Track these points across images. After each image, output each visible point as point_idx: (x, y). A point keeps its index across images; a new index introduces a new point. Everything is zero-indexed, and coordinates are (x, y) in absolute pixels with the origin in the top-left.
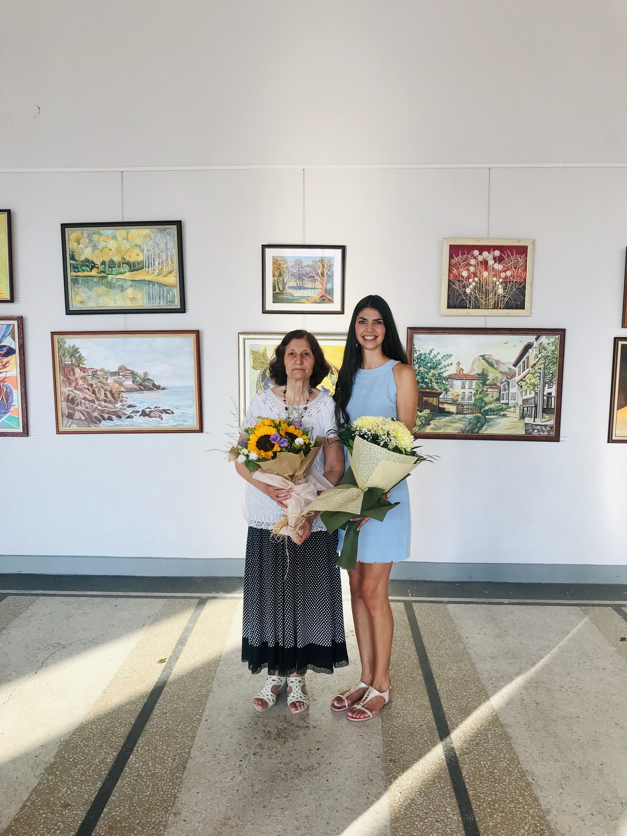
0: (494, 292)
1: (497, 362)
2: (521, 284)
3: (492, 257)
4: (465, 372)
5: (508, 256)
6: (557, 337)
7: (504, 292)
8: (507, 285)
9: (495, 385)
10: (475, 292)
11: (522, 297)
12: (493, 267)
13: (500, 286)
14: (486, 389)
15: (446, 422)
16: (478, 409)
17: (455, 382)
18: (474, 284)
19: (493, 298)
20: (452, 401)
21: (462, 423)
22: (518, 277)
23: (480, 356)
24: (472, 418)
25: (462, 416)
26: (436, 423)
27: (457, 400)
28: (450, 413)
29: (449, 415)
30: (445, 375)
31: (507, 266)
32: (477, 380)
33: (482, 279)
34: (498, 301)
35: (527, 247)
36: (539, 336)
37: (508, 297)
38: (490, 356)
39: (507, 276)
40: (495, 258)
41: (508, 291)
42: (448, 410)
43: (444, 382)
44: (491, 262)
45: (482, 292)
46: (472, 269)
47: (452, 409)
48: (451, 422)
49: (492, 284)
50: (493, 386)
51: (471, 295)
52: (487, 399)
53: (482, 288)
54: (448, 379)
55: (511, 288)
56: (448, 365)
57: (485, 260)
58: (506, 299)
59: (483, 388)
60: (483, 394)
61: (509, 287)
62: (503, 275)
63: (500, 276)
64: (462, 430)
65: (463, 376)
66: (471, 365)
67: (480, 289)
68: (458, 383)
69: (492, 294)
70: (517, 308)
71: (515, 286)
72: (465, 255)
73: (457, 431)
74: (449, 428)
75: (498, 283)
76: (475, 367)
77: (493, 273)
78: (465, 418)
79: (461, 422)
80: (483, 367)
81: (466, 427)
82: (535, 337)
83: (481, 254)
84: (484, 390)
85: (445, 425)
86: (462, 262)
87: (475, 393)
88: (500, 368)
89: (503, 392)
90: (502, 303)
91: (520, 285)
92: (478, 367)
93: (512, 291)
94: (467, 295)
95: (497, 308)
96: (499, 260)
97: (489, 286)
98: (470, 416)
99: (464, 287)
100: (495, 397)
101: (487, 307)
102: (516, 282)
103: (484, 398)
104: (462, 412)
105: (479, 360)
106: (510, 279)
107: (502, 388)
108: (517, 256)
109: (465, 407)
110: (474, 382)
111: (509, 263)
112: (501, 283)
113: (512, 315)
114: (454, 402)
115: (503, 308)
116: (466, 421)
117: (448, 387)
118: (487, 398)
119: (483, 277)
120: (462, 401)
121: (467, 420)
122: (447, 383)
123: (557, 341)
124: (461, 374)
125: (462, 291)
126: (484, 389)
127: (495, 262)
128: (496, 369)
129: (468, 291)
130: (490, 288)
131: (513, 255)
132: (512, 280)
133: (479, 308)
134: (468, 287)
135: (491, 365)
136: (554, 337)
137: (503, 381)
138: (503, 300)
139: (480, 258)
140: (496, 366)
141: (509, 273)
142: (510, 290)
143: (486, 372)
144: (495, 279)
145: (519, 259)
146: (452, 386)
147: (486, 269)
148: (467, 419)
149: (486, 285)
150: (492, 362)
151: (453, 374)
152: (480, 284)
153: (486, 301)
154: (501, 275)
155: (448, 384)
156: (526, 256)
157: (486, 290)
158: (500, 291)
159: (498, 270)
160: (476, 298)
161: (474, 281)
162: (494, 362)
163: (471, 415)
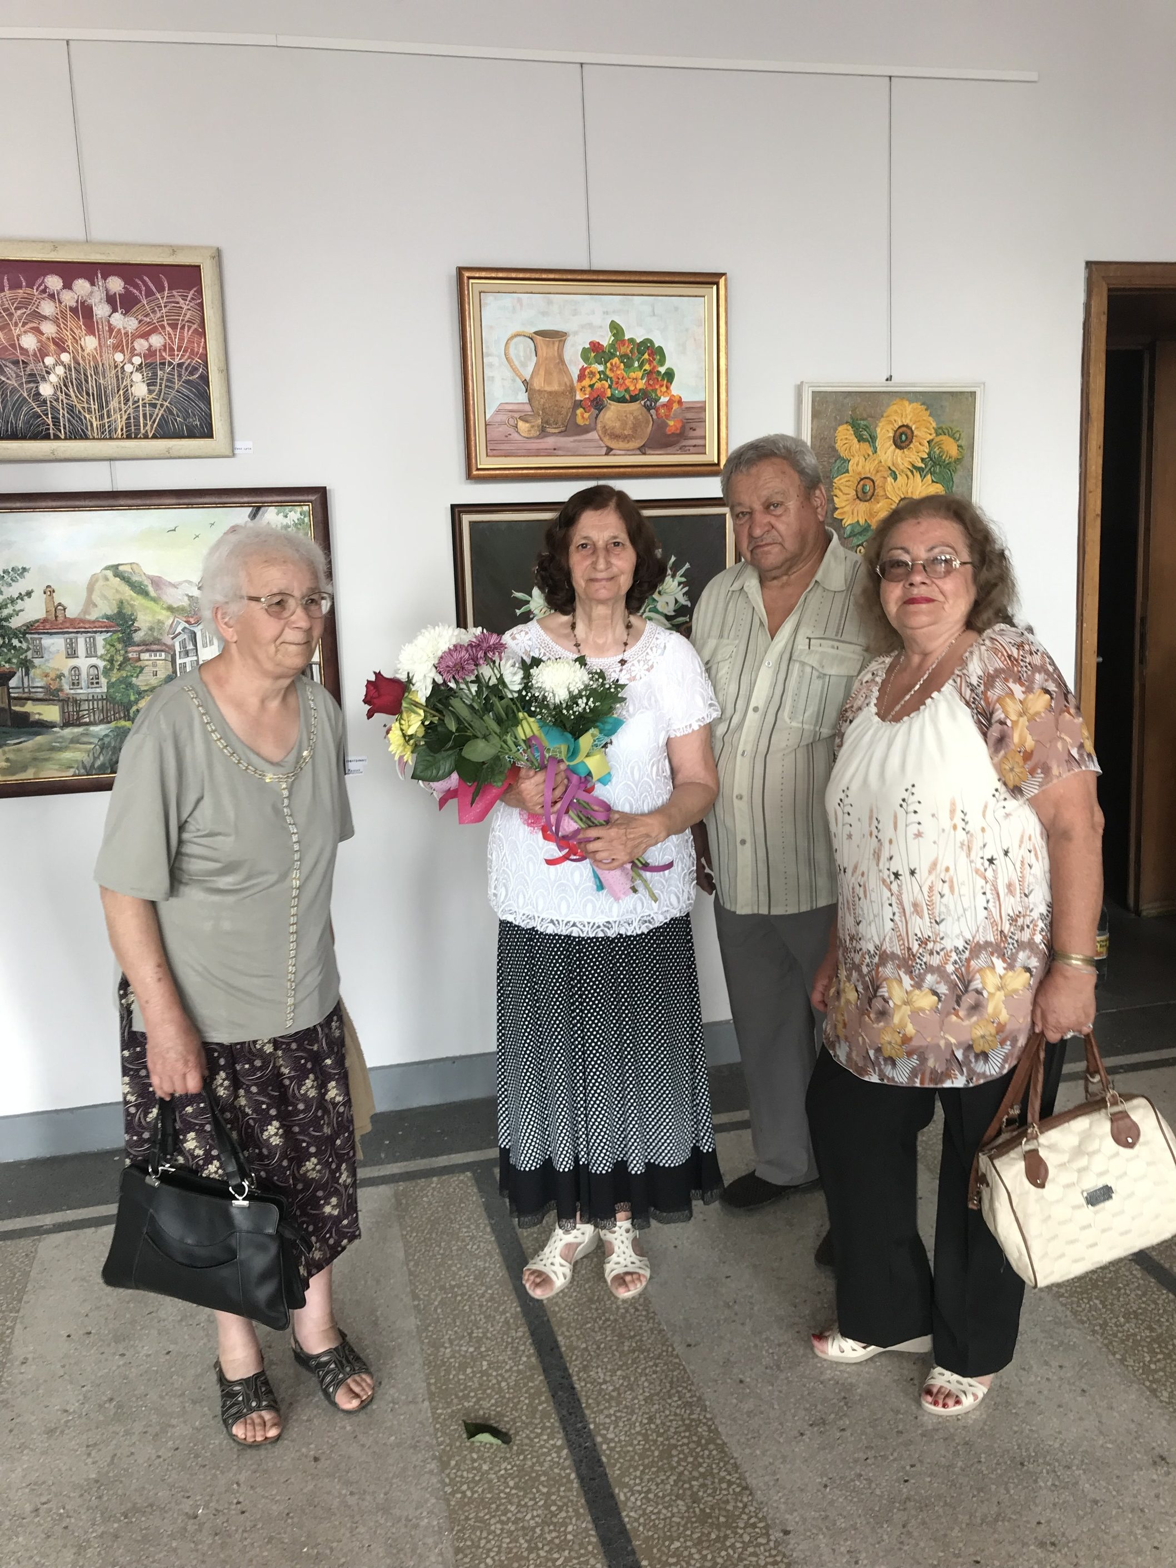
0: (121, 392)
1: (156, 582)
2: (195, 369)
3: (104, 296)
4: (72, 612)
5: (149, 293)
6: (305, 508)
7: (150, 392)
8: (155, 374)
9: (157, 641)
10: (66, 394)
11: (202, 406)
12: (110, 325)
13: (137, 377)
14: (135, 655)
15: (40, 749)
16: (121, 708)
17: (47, 641)
18: (60, 370)
19: (120, 410)
20: (46, 693)
21: (80, 750)
22: (185, 351)
23: (107, 568)
24: (107, 732)
25: (80, 730)
26: (11, 756)
27: (61, 690)
28: (43, 726)
29: (44, 730)
30: (15, 623)
31: (148, 320)
32: (107, 632)
33: (83, 357)
34: (137, 419)
35: (199, 267)
36: (259, 508)
37: (162, 405)
38: (134, 566)
39: (153, 349)
40: (111, 299)
41: (160, 391)
42: (37, 717)
43: (15, 642)
44: (101, 310)
45: (88, 394)
46: (49, 329)
47: (51, 713)
48: (53, 749)
49: (114, 372)
50: (152, 644)
51: (57, 400)
52: (141, 682)
53: (87, 381)
54: (25, 633)
55: (168, 380)
56: (21, 597)
57: (83, 303)
58: (159, 412)
59: (126, 652)
60: (129, 668)
61: (162, 379)
62: (141, 345)
63: (133, 349)
64: (85, 767)
65: (68, 625)
66: (85, 594)
67: (79, 386)
68: (54, 644)
69: (116, 399)
70: (192, 434)
71: (180, 376)
72: (21, 287)
73: (71, 772)
74: (49, 765)
75: (129, 368)
76: (96, 598)
77: (110, 342)
78: (87, 734)
79: (78, 745)
80: (118, 597)
81: (95, 758)
82: (248, 510)
83: (68, 286)
84: (129, 659)
85: (35, 759)
86: (17, 309)
87: (105, 667)
88: (164, 598)
89: (182, 661)
90: (149, 423)
91: (191, 373)
92: (105, 598)
93: (173, 388)
94: (45, 402)
95: (136, 438)
96: (124, 303)
97: (104, 377)
98: (100, 730)
99: (33, 378)
100: (162, 675)
101: (107, 434)
102: (180, 365)
103: (134, 679)
104: (78, 718)
105: (107, 579)
106: (161, 355)
107: (178, 649)
108: (175, 293)
109: (85, 706)
110: (100, 639)
111: (154, 312)
112: (139, 368)
113: (182, 453)
114: (51, 696)
115: (154, 437)
116: (91, 743)
117: (29, 654)
118: (141, 677)
119: (83, 350)
120: (72, 691)
121: (96, 741)
122: (24, 646)
123: (306, 520)
124: (61, 619)
125: (29, 391)
126: (130, 655)
127: (115, 310)
128: (154, 600)
129: (46, 390)
130: (109, 381)
131: (161, 290)
132: (168, 358)
133: (84, 437)
134: (43, 379)
135: (140, 589)
136: (298, 509)
137: (179, 629)
138: (151, 416)
139: (69, 298)
140: (152, 593)
141: (156, 341)
142: (166, 386)
143: (128, 611)
144: (119, 357)
145: (182, 301)
146: (39, 652)
147: (91, 329)
148: (94, 736)
149: (96, 373)
150: (141, 583)
151: (37, 621)
152: (77, 371)
153: (102, 417)
154: (136, 345)
155: (29, 649)
156: (200, 292)
157: (98, 386)
158: (140, 390)
159: (126, 334)
160: (71, 409)
161: (59, 362)
162: (147, 582)
163: (102, 727)
